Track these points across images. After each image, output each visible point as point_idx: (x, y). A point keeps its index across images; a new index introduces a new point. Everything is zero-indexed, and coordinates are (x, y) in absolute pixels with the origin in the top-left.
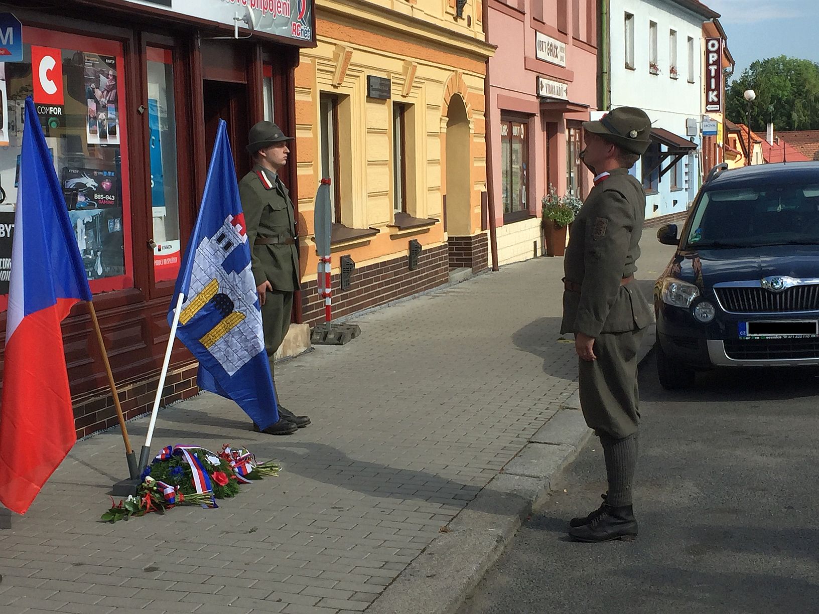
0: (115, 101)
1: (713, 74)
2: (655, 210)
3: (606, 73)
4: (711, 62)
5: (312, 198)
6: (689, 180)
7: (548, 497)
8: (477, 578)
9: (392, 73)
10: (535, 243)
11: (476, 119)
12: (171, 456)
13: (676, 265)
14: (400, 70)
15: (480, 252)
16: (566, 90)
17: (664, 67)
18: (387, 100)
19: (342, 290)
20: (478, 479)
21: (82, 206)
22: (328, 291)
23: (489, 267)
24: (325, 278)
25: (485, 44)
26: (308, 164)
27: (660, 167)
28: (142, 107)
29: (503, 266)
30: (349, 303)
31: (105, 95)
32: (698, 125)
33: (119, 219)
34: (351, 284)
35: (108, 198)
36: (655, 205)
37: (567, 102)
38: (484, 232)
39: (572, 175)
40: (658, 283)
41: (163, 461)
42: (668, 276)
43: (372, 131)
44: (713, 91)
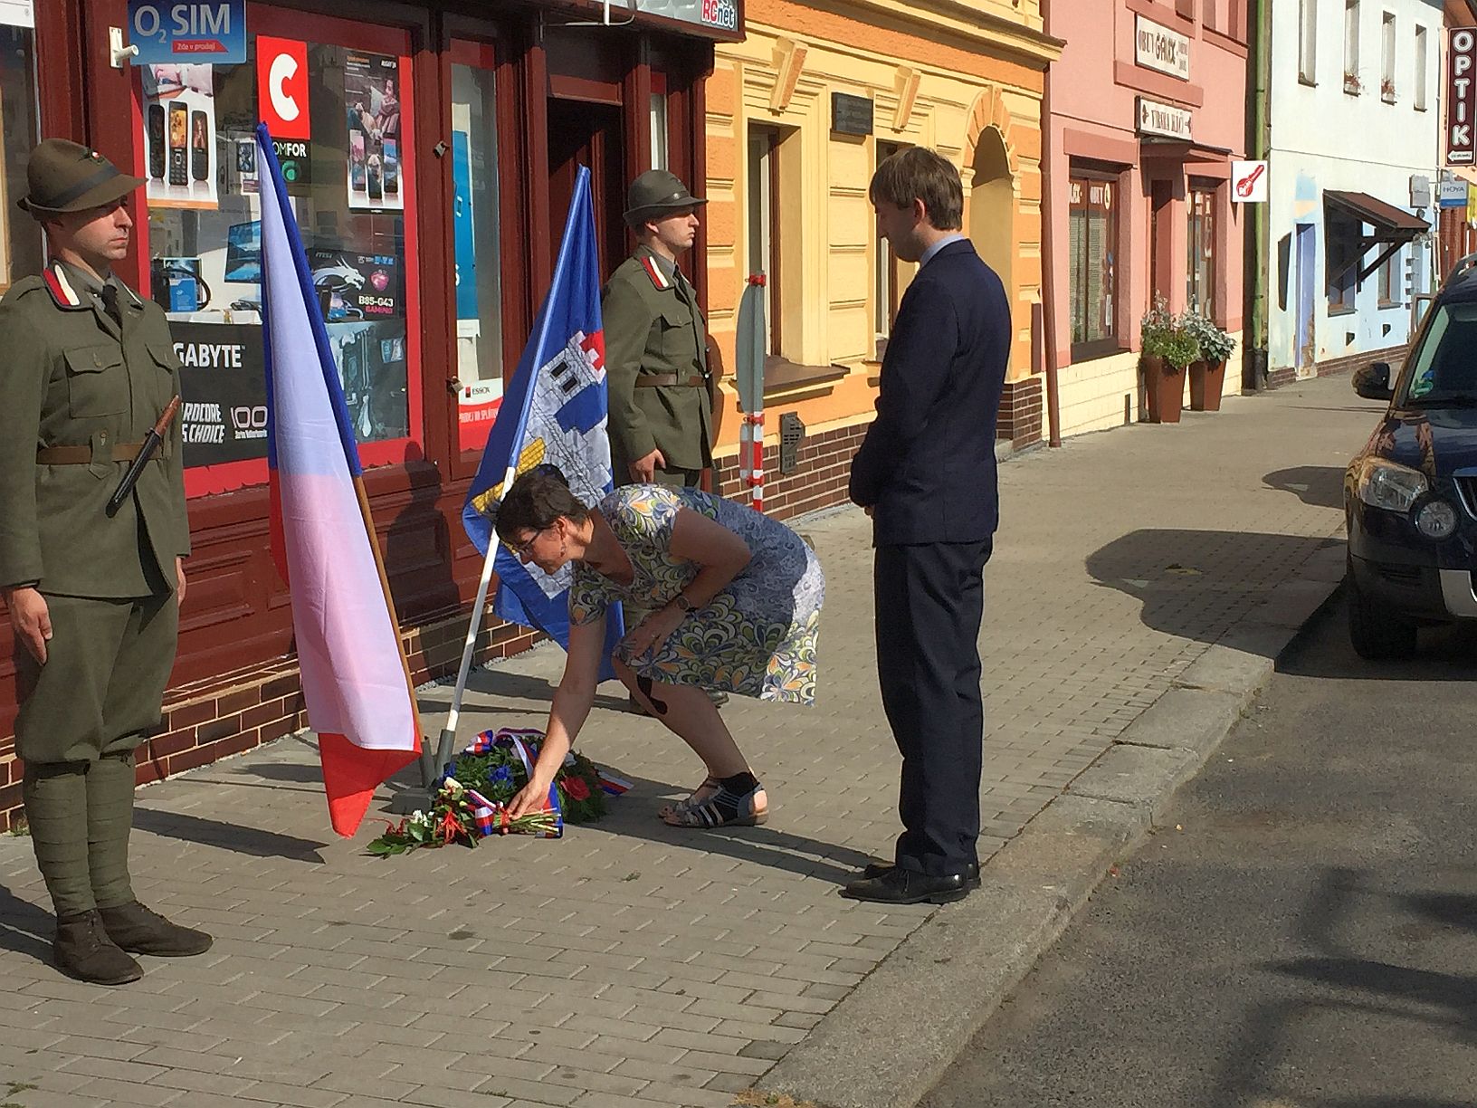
0: (395, 135)
1: (1462, 94)
2: (1348, 343)
3: (1263, 91)
4: (1458, 72)
5: (732, 310)
6: (1413, 288)
7: (1148, 837)
8: (1022, 968)
9: (878, 88)
10: (1128, 397)
11: (1024, 172)
12: (492, 747)
13: (1387, 435)
14: (891, 84)
15: (1027, 412)
16: (1189, 122)
17: (1370, 80)
18: (867, 136)
19: (783, 474)
20: (1024, 802)
21: (337, 315)
22: (758, 474)
23: (1044, 439)
24: (753, 452)
25: (1044, 38)
26: (726, 248)
27: (1360, 263)
28: (442, 145)
29: (1070, 437)
30: (794, 498)
31: (379, 123)
32: (1432, 187)
33: (401, 339)
34: (798, 463)
35: (382, 302)
36: (1348, 334)
37: (1191, 145)
38: (1036, 376)
39: (1197, 277)
40: (1353, 467)
41: (479, 757)
42: (1372, 455)
43: (838, 192)
44: (1461, 125)
